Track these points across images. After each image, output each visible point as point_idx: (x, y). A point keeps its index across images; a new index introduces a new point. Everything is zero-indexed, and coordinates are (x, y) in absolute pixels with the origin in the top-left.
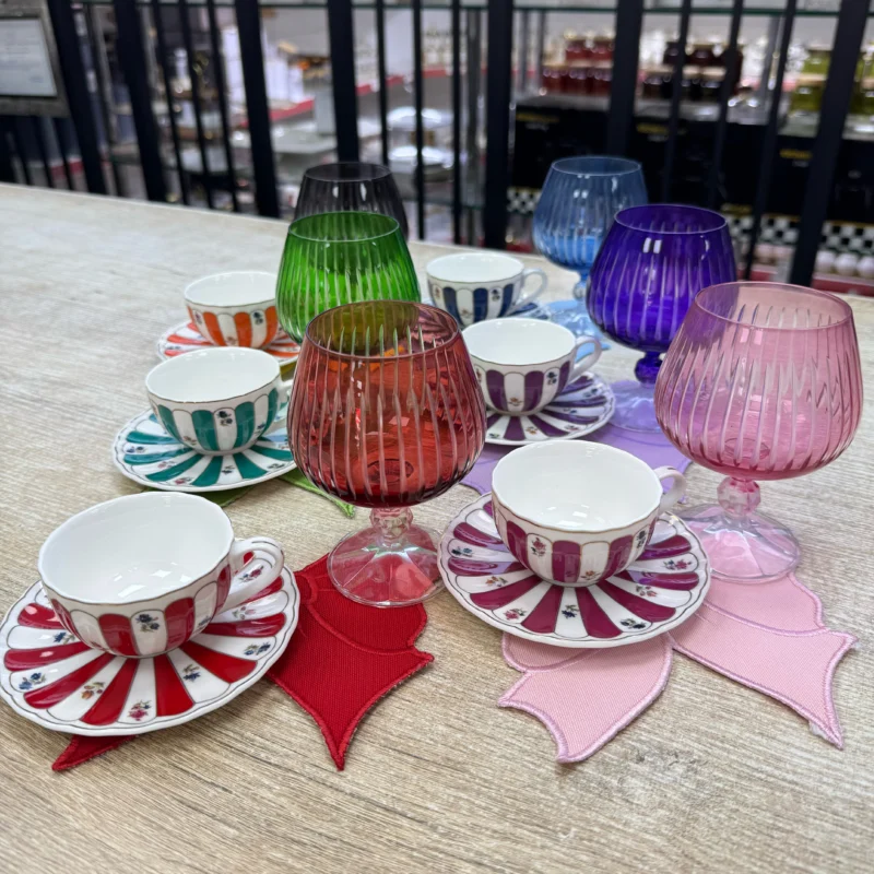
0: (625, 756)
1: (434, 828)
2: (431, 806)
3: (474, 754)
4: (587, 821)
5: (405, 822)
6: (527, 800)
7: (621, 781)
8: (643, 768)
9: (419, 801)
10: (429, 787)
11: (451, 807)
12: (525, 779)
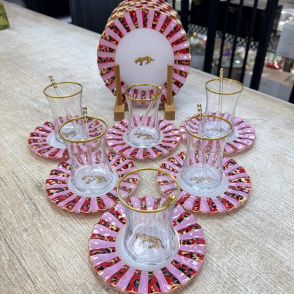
1: (35, 287)
2: (40, 279)
3: (63, 268)
5: (29, 281)
6: (65, 289)
9: (38, 277)
11: (45, 282)
12: (70, 282)
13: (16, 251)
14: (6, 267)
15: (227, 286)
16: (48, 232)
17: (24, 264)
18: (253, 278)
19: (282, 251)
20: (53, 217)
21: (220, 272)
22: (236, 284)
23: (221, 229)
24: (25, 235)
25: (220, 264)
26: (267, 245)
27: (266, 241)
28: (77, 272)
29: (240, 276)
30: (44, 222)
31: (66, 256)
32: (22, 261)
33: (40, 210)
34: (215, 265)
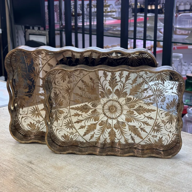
0: (71, 187)
1: (42, 188)
3: (52, 183)
4: (61, 191)
5: (39, 187)
6: (55, 188)
7: (68, 189)
8: (73, 188)
10: (44, 185)
11: (45, 187)
12: (57, 186)
13: (29, 181)
14: (27, 185)
15: (121, 184)
16: (41, 175)
17: (34, 184)
18: (132, 182)
19: (145, 175)
20: (42, 171)
21: (118, 181)
22: (125, 184)
23: (120, 171)
24: (30, 176)
25: (119, 179)
26: (140, 174)
27: (139, 173)
28: (58, 184)
29: (127, 182)
30: (38, 172)
31: (52, 180)
32: (33, 183)
33: (34, 169)
34: (117, 180)
